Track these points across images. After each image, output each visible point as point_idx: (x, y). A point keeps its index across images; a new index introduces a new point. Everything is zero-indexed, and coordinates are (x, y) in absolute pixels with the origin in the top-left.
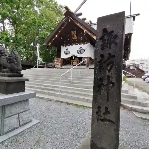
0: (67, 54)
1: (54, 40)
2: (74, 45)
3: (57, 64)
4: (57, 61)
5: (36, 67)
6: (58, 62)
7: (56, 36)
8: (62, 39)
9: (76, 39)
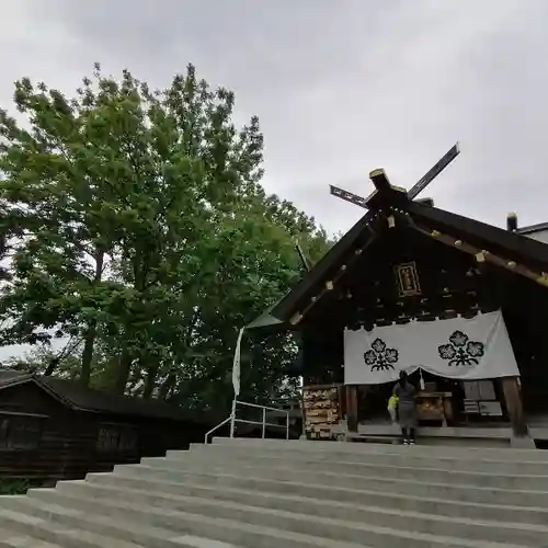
0: (382, 365)
1: (318, 302)
2: (414, 323)
3: (315, 412)
4: (314, 400)
5: (224, 432)
6: (319, 404)
7: (330, 286)
8: (350, 296)
9: (420, 297)
